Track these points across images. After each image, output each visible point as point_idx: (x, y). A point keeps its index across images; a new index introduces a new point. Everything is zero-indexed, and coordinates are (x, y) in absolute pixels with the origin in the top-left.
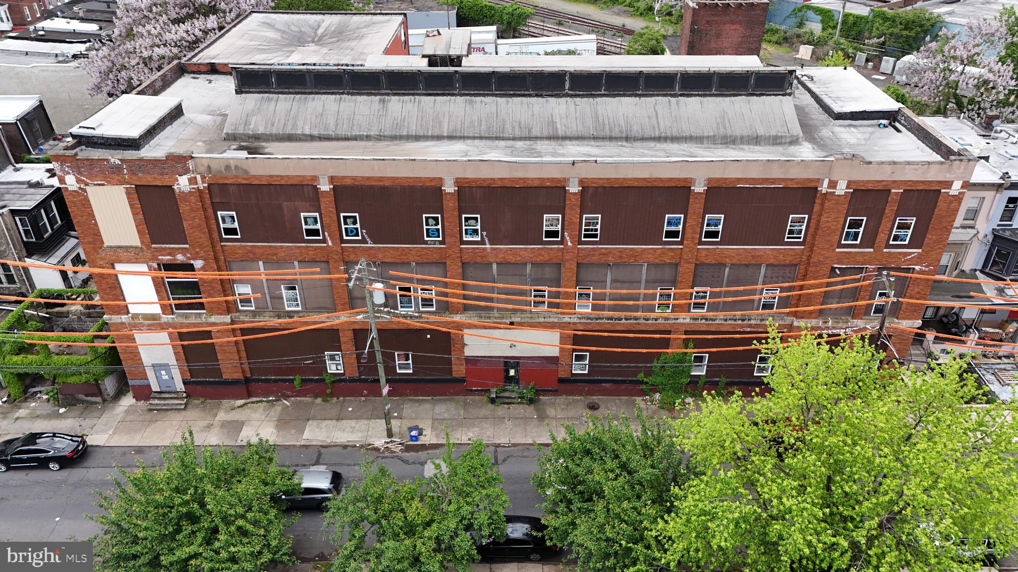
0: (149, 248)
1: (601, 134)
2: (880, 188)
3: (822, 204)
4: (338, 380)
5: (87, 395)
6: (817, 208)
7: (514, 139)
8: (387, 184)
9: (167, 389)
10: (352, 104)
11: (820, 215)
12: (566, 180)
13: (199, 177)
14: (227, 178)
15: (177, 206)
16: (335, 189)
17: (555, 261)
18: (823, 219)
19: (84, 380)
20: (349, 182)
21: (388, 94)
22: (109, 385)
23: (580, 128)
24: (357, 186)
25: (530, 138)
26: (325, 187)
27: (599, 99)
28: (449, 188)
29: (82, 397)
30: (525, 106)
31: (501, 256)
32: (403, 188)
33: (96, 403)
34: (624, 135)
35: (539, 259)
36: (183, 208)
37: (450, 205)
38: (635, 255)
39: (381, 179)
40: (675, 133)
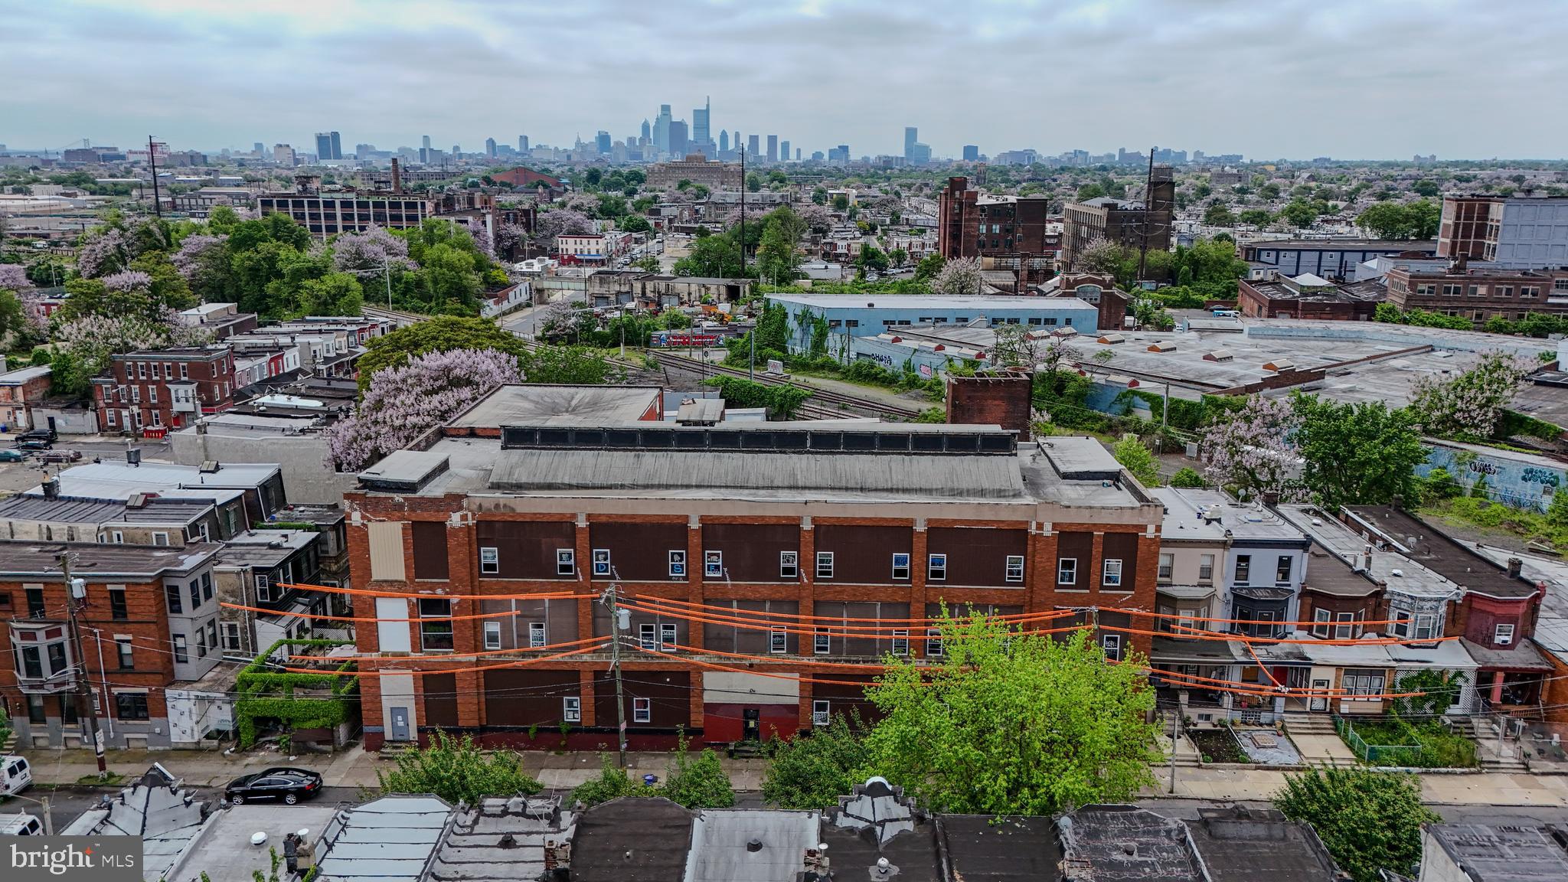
0: (412, 582)
1: (838, 485)
2: (1083, 530)
3: (1034, 545)
4: (575, 729)
5: (319, 743)
6: (1030, 549)
7: (757, 488)
8: (638, 521)
9: (400, 738)
10: (609, 459)
11: (1034, 556)
12: (800, 518)
13: (470, 514)
14: (494, 515)
15: (446, 541)
16: (591, 526)
17: (793, 598)
18: (1037, 559)
19: (321, 724)
20: (604, 519)
21: (643, 450)
22: (342, 732)
23: (819, 479)
24: (611, 523)
25: (772, 488)
26: (582, 523)
27: (838, 456)
28: (694, 525)
29: (313, 744)
30: (769, 461)
31: (741, 592)
32: (653, 525)
33: (326, 752)
34: (859, 486)
35: (777, 596)
36: (451, 543)
37: (695, 541)
38: (868, 592)
39: (633, 516)
40: (906, 486)
